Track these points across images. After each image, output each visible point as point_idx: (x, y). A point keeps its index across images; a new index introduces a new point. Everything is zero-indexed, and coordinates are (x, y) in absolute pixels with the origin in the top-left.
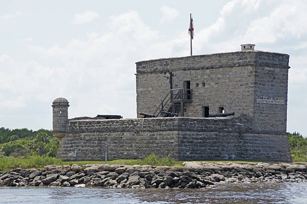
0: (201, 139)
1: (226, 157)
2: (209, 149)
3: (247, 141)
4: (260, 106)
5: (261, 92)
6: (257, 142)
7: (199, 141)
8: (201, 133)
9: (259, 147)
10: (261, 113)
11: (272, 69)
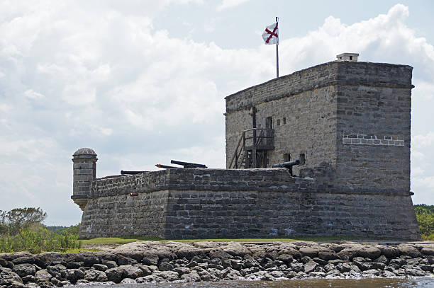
0: (218, 202)
1: (272, 232)
2: (235, 219)
3: (322, 206)
4: (350, 150)
5: (351, 126)
6: (343, 207)
7: (215, 206)
8: (219, 193)
9: (348, 215)
10: (353, 160)
11: (374, 89)
